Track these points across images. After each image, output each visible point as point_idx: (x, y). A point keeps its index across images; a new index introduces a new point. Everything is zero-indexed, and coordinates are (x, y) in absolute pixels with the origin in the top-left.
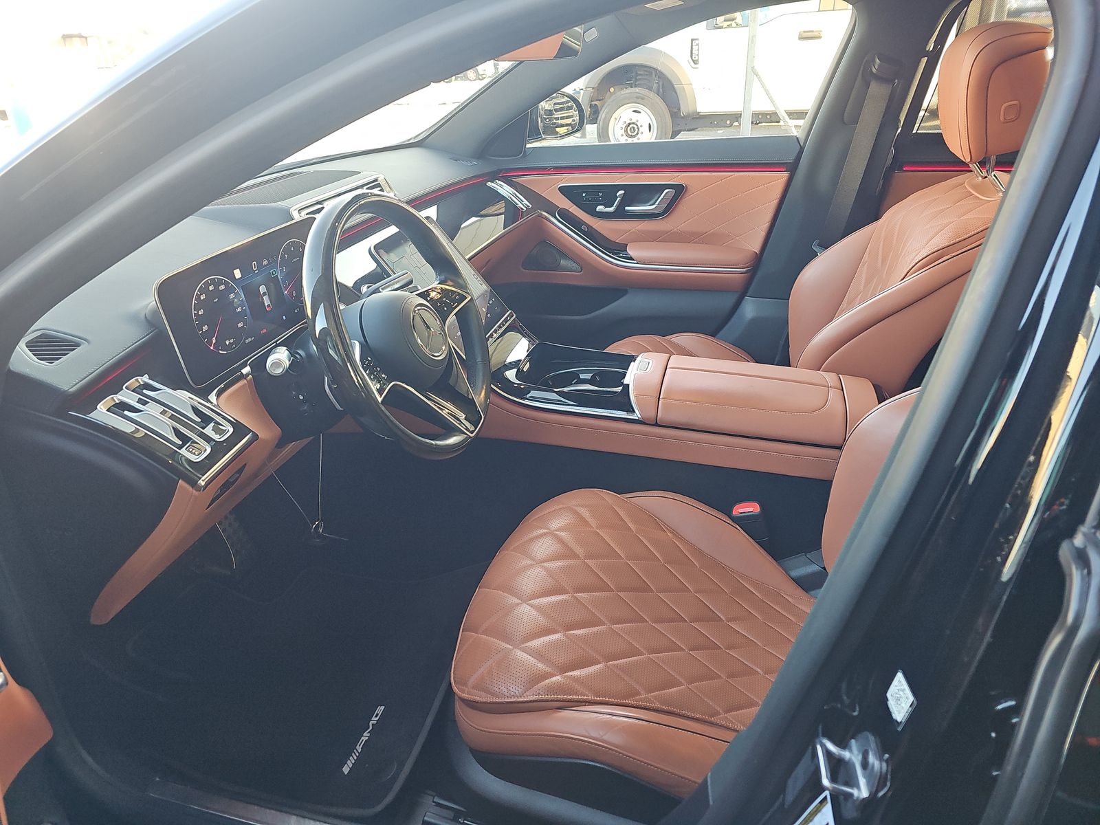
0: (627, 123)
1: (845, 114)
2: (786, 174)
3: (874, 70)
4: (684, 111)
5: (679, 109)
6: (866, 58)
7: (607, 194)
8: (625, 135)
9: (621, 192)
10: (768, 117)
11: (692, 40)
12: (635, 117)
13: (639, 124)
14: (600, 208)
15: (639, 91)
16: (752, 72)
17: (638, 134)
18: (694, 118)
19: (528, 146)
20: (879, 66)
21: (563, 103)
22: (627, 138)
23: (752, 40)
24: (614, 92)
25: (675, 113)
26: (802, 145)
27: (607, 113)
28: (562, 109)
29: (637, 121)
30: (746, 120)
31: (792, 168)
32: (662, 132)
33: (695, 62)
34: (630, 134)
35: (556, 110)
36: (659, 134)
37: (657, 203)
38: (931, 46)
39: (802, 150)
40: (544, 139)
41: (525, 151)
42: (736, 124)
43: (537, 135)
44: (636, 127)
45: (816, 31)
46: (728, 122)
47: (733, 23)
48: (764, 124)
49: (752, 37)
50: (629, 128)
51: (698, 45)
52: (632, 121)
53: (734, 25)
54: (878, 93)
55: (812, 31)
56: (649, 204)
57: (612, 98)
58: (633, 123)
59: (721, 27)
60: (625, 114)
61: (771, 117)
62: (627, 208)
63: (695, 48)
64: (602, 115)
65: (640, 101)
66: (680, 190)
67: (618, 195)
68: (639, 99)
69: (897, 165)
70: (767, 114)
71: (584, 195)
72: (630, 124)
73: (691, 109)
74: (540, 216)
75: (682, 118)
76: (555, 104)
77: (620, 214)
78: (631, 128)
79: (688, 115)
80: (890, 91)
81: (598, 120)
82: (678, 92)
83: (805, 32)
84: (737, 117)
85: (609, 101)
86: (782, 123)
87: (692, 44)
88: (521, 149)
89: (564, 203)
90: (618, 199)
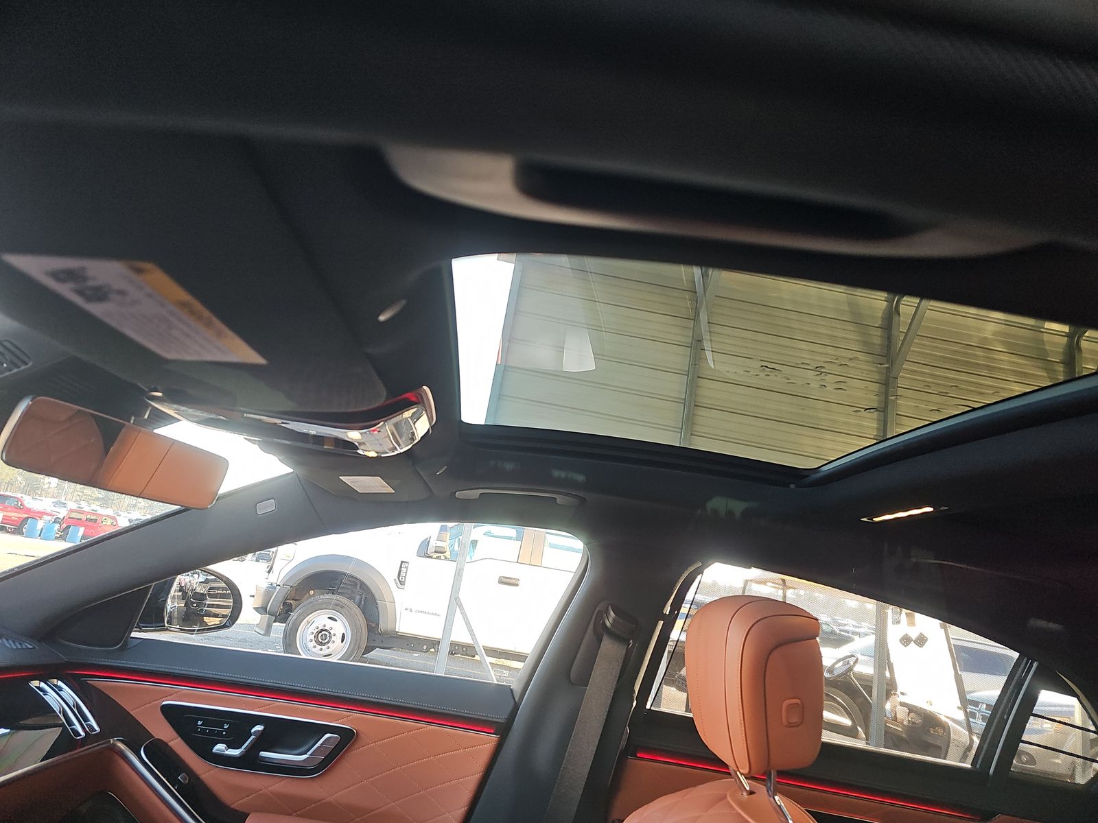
0: (320, 628)
1: (573, 670)
2: (491, 740)
3: (608, 624)
4: (382, 627)
5: (378, 624)
6: (598, 609)
7: (237, 726)
8: (314, 641)
9: (259, 728)
10: (464, 649)
11: (402, 562)
12: (330, 624)
13: (332, 632)
14: (220, 748)
15: (341, 599)
16: (455, 602)
17: (328, 642)
18: (391, 637)
19: (134, 634)
20: (614, 620)
21: (218, 589)
22: (315, 644)
23: (458, 574)
24: (314, 595)
25: (372, 628)
26: (517, 700)
27: (301, 614)
28: (215, 596)
29: (331, 629)
30: (444, 648)
31: (503, 730)
32: (355, 645)
33: (402, 583)
34: (320, 641)
35: (211, 596)
36: (352, 645)
37: (309, 753)
38: (667, 610)
39: (516, 707)
40: (167, 630)
41: (126, 642)
42: (433, 650)
43: (156, 622)
44: (328, 635)
45: (515, 579)
46: (425, 647)
47: (442, 555)
48: (459, 655)
49: (459, 570)
50: (320, 634)
51: (407, 567)
52: (325, 628)
53: (443, 558)
54: (611, 652)
55: (511, 578)
56: (295, 752)
57: (310, 600)
58: (326, 630)
59: (431, 557)
60: (320, 619)
61: (467, 650)
62: (263, 754)
63: (404, 570)
64: (294, 615)
65: (340, 609)
66: (347, 737)
67: (253, 730)
68: (338, 607)
69: (632, 750)
70: (463, 646)
71: (200, 723)
72: (322, 630)
73: (390, 627)
74: (113, 748)
75: (380, 634)
76: (211, 588)
77: (249, 762)
78: (323, 637)
79: (386, 633)
80: (624, 653)
81: (288, 621)
82: (380, 609)
83: (504, 577)
84: (435, 643)
85: (305, 603)
86: (477, 657)
87: (401, 567)
88: (119, 638)
89: (163, 731)
90: (253, 737)
